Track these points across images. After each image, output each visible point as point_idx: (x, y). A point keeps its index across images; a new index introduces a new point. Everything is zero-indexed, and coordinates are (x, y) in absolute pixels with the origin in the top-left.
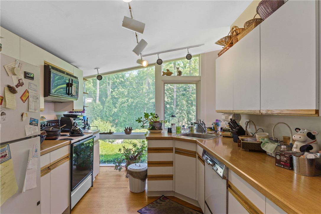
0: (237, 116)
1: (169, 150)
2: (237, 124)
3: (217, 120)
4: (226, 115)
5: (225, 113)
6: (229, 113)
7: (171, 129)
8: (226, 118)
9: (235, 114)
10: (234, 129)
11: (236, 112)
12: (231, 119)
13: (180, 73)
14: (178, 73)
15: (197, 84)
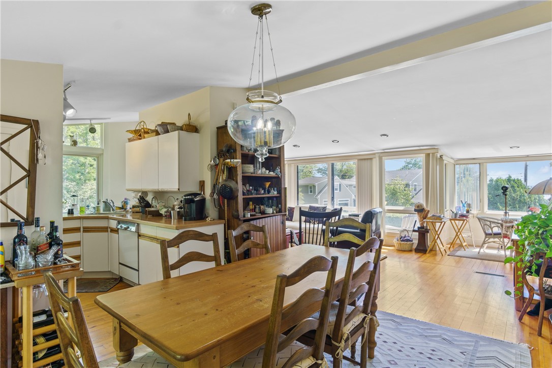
0: (145, 193)
1: (77, 230)
2: (145, 200)
3: (126, 199)
4: (136, 193)
5: (135, 191)
6: (138, 191)
7: (72, 210)
8: (136, 195)
9: (143, 192)
10: (142, 204)
11: (144, 190)
12: (140, 196)
13: (75, 143)
14: (73, 143)
15: (98, 158)
